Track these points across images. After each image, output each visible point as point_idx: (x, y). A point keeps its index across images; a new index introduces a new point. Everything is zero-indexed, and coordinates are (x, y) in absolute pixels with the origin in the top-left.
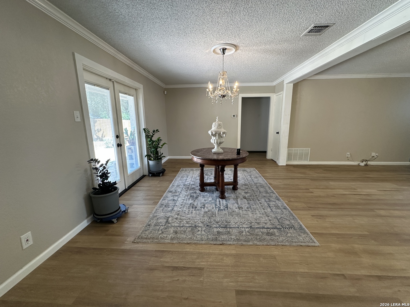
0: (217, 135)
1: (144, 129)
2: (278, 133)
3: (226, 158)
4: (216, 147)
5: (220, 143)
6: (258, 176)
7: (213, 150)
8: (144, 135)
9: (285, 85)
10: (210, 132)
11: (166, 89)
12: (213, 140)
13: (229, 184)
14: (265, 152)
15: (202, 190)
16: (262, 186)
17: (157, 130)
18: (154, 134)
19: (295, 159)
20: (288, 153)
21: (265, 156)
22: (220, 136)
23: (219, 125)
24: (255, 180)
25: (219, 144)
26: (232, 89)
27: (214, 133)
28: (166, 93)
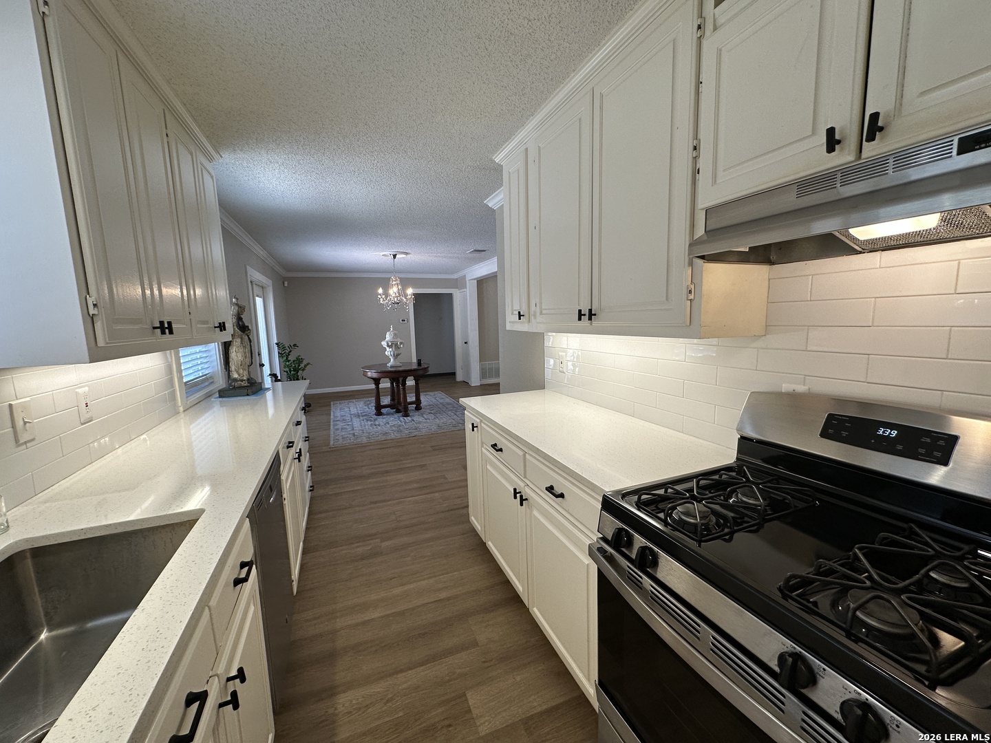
0: (394, 346)
1: (277, 344)
2: (465, 343)
3: (407, 369)
4: (392, 360)
5: (398, 355)
6: (443, 397)
7: (389, 365)
8: (276, 350)
9: (468, 282)
10: (384, 344)
12: (389, 352)
13: (411, 403)
14: (454, 374)
15: (379, 413)
16: (448, 404)
17: (295, 345)
18: (290, 351)
19: (491, 377)
20: (482, 369)
21: (455, 378)
22: (397, 347)
23: (395, 335)
24: (441, 401)
25: (396, 356)
26: (406, 296)
27: (390, 344)
28: (286, 284)
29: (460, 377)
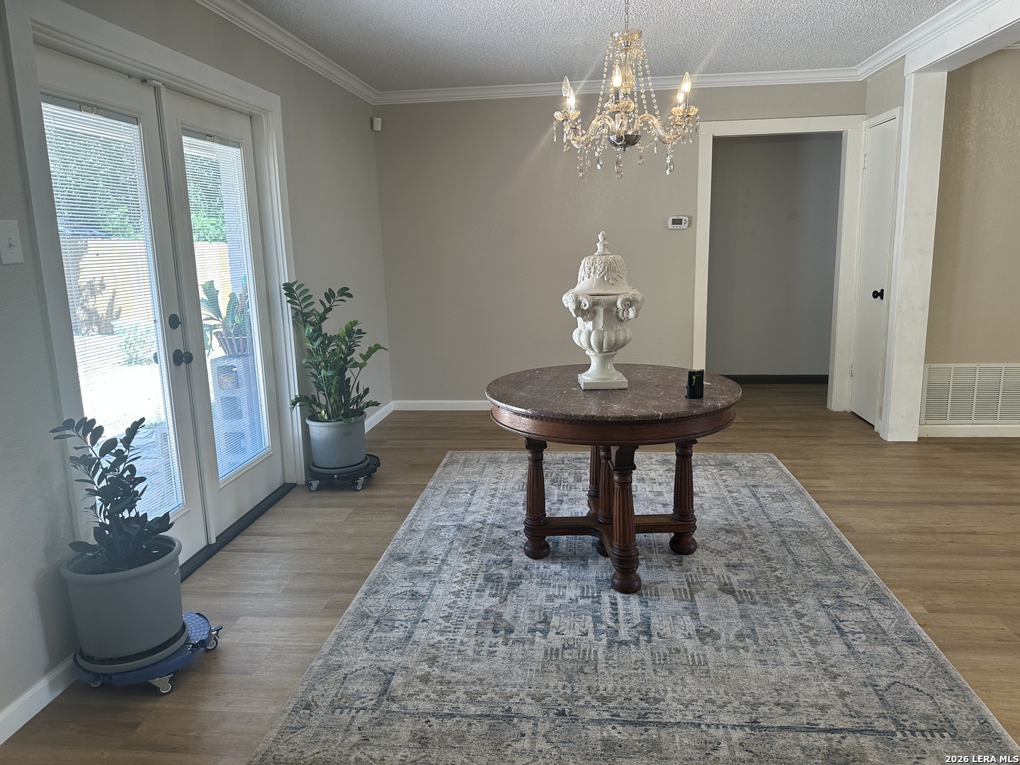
0: (601, 311)
1: (288, 287)
2: (878, 294)
3: (637, 411)
4: (595, 363)
5: (615, 347)
6: (786, 489)
7: (585, 378)
8: (286, 312)
9: (910, 80)
10: (567, 301)
11: (379, 110)
12: (583, 333)
13: (653, 524)
14: (822, 381)
15: (538, 549)
17: (344, 292)
18: (330, 309)
19: (959, 414)
20: (928, 385)
21: (823, 397)
22: (613, 316)
23: (609, 269)
24: (776, 510)
25: (609, 350)
26: (664, 105)
27: (586, 304)
28: (378, 127)
29: (841, 397)
